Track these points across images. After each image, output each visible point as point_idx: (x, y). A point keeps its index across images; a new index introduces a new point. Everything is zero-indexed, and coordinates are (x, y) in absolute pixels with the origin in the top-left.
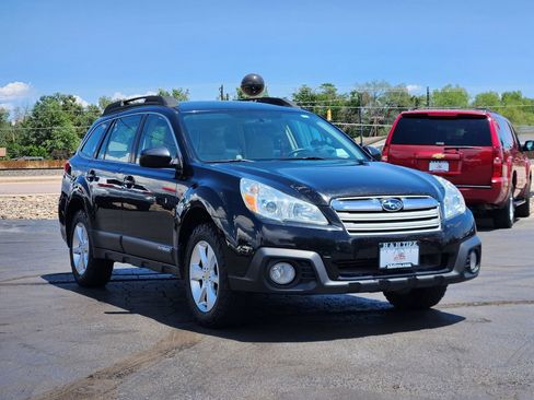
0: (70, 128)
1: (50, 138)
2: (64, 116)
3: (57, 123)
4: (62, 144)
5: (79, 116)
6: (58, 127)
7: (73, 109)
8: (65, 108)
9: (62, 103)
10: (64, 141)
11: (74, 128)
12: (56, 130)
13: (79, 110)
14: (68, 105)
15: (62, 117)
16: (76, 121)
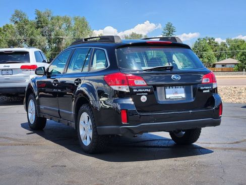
0: (211, 52)
1: (202, 58)
2: (209, 47)
3: (205, 51)
4: (207, 60)
5: (216, 47)
6: (206, 52)
7: (214, 44)
8: (209, 43)
9: (208, 41)
10: (208, 59)
11: (213, 53)
12: (204, 54)
13: (216, 45)
14: (211, 42)
15: (207, 48)
16: (214, 49)
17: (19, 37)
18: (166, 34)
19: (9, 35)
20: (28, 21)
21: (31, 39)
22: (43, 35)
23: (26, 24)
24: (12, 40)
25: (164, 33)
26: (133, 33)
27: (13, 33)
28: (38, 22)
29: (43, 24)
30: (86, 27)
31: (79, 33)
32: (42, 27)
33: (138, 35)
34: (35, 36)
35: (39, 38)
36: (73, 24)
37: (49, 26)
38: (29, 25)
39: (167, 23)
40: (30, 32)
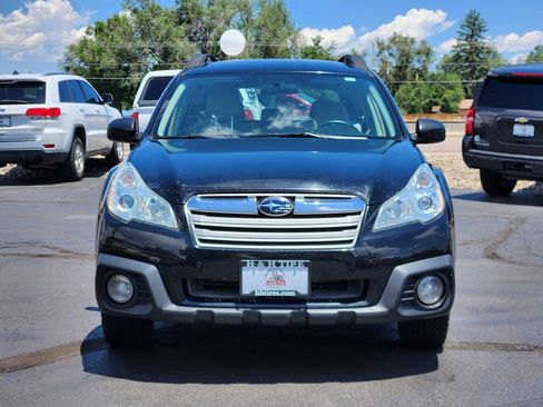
17: (140, 43)
18: (464, 37)
19: (118, 38)
20: (159, 8)
21: (166, 49)
22: (191, 39)
23: (155, 15)
24: (125, 50)
25: (462, 34)
26: (395, 34)
27: (128, 35)
28: (180, 10)
29: (192, 16)
30: (284, 22)
31: (268, 34)
32: (189, 22)
33: (406, 39)
34: (173, 41)
35: (182, 45)
36: (256, 15)
37: (204, 18)
38: (162, 18)
39: (468, 13)
40: (163, 32)
